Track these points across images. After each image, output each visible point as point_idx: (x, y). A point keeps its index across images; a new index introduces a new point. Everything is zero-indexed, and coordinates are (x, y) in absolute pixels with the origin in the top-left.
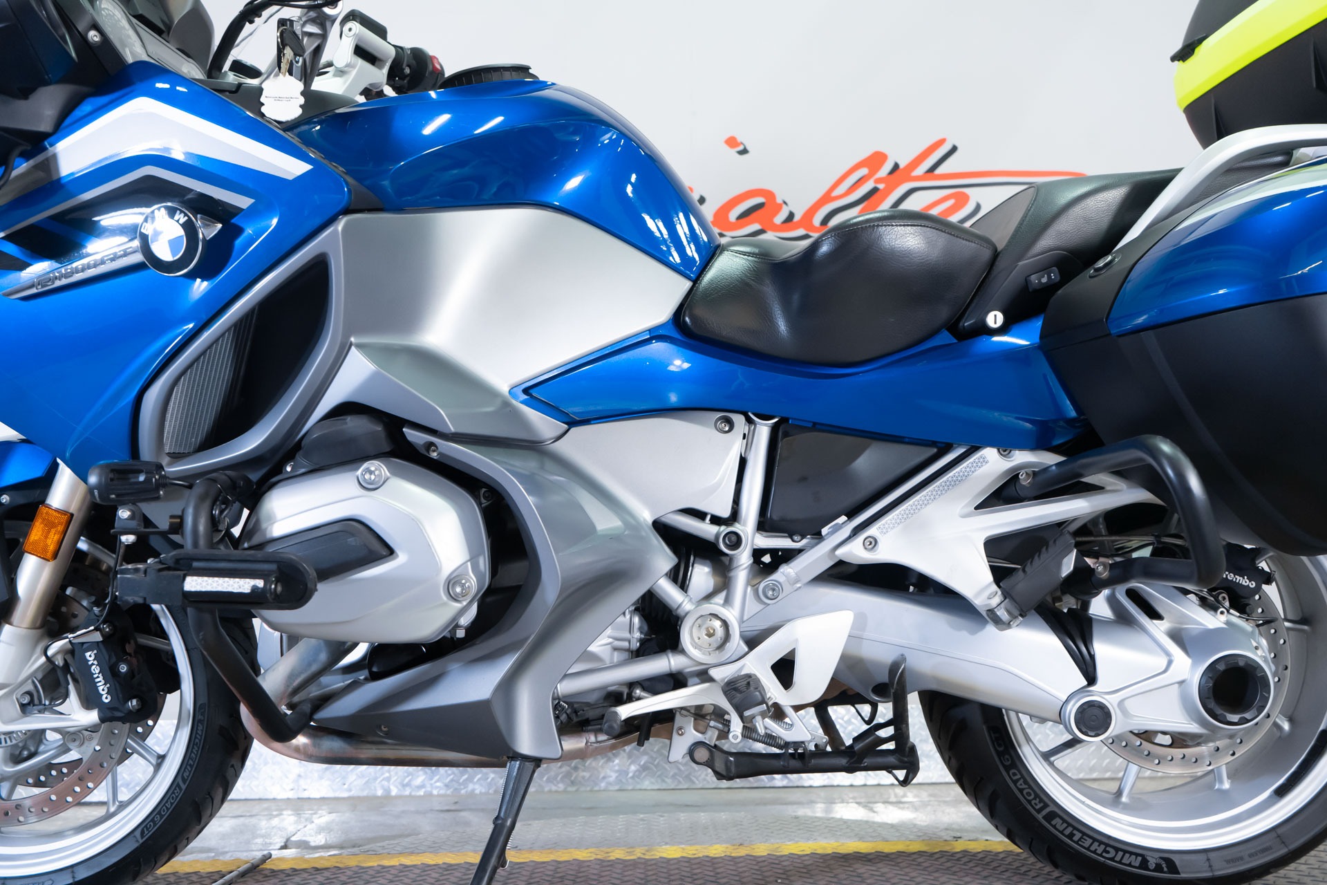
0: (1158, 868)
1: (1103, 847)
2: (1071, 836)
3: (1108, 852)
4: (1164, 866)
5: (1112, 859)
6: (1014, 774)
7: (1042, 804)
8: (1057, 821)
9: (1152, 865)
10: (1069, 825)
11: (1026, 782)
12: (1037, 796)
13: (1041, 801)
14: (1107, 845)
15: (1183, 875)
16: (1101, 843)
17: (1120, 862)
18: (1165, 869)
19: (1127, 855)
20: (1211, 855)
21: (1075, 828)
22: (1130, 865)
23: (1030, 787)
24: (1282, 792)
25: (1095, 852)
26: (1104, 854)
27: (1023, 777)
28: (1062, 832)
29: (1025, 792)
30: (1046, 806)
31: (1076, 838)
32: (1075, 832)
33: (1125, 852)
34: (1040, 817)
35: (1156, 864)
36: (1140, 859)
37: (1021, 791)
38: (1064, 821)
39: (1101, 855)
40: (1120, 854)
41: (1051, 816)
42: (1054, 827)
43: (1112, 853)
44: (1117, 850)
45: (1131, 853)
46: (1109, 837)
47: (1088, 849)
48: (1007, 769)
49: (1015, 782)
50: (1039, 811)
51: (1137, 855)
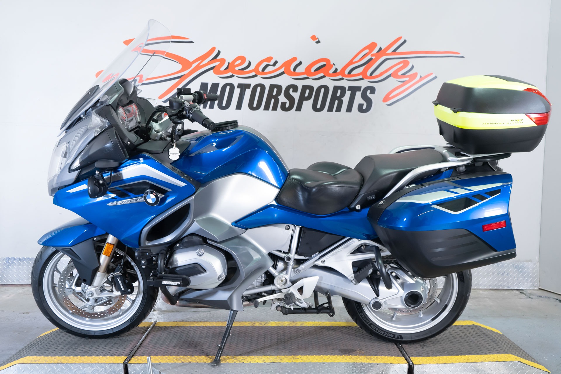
0: (398, 338)
1: (384, 332)
2: (375, 329)
3: (385, 333)
4: (399, 337)
5: (386, 335)
6: (361, 314)
7: (368, 321)
8: (372, 326)
9: (396, 337)
10: (375, 326)
11: (364, 316)
12: (367, 319)
13: (368, 320)
14: (385, 332)
15: (404, 340)
16: (383, 331)
17: (388, 336)
18: (400, 338)
19: (390, 334)
20: (412, 335)
21: (377, 327)
22: (390, 337)
23: (366, 317)
24: (433, 320)
25: (381, 333)
26: (384, 334)
27: (364, 315)
28: (373, 328)
29: (364, 319)
30: (369, 322)
31: (377, 330)
32: (377, 328)
33: (389, 333)
34: (367, 325)
35: (397, 337)
36: (393, 335)
37: (363, 318)
38: (374, 325)
39: (383, 334)
40: (388, 334)
41: (370, 324)
42: (371, 327)
43: (386, 333)
44: (387, 333)
45: (391, 334)
46: (386, 330)
47: (379, 333)
48: (360, 313)
49: (361, 316)
50: (367, 323)
51: (392, 334)
